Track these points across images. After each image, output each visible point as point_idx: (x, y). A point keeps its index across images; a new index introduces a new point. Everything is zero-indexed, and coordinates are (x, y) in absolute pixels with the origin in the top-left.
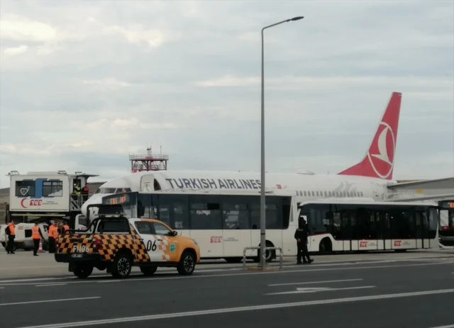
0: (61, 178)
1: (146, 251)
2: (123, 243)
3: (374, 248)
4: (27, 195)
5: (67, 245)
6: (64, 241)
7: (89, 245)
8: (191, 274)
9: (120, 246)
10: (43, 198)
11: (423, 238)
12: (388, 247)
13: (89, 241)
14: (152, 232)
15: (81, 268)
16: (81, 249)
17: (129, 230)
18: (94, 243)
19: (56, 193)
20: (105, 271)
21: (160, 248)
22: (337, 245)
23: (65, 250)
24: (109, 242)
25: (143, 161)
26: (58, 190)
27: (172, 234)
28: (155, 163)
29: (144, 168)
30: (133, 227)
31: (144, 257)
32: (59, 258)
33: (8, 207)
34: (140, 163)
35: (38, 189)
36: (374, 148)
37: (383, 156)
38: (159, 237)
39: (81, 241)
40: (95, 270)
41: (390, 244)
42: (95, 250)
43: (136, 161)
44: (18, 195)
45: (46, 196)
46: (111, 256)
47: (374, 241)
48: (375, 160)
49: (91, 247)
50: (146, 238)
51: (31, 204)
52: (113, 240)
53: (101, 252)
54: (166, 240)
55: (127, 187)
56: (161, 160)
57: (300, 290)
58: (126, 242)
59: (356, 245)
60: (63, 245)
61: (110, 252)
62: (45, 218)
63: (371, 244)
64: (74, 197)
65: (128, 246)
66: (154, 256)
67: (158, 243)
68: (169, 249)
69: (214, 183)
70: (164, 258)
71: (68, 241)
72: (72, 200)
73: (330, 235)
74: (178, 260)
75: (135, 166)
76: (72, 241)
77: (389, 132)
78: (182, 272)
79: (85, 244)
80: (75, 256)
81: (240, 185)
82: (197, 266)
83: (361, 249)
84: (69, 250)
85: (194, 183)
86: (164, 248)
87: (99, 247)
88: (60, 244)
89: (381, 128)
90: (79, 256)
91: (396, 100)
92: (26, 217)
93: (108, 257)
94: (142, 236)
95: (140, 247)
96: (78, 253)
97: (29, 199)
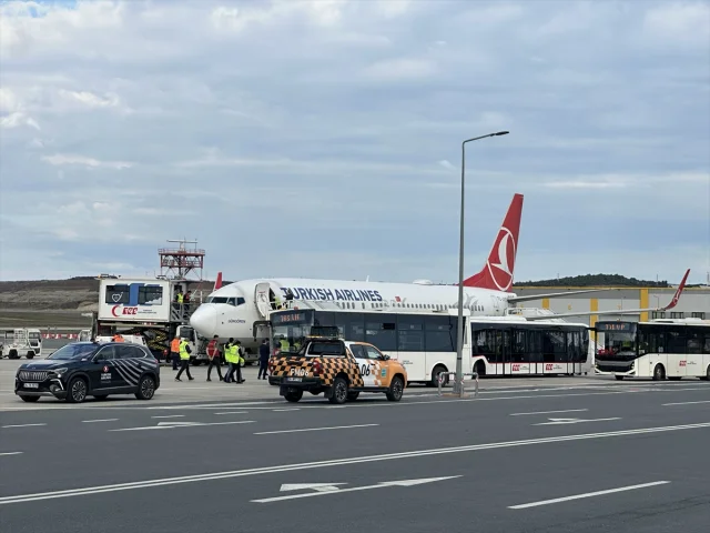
0: (161, 284)
1: (360, 376)
2: (334, 367)
3: (526, 372)
4: (119, 303)
5: (283, 368)
6: (280, 364)
7: (308, 369)
8: (398, 401)
9: (339, 371)
10: (138, 306)
11: (574, 361)
12: (540, 371)
13: (309, 365)
14: (366, 357)
15: (292, 393)
16: (299, 372)
17: (344, 354)
18: (315, 366)
19: (155, 301)
20: (322, 394)
21: (373, 373)
22: (491, 369)
23: (281, 374)
24: (329, 366)
25: (175, 255)
26: (157, 298)
27: (382, 358)
28: (189, 259)
29: (176, 264)
30: (349, 351)
31: (359, 382)
32: (273, 382)
33: (96, 314)
34: (171, 258)
35: (134, 295)
36: (494, 258)
37: (503, 266)
38: (372, 362)
39: (300, 364)
40: (306, 394)
41: (541, 368)
42: (315, 374)
43: (167, 255)
44: (109, 301)
45: (142, 304)
46: (331, 380)
47: (527, 365)
48: (495, 269)
49: (312, 370)
50: (361, 362)
51: (124, 313)
52: (332, 363)
53: (322, 376)
54: (379, 364)
55: (240, 296)
56: (197, 256)
58: (344, 366)
59: (508, 368)
60: (278, 368)
61: (330, 376)
62: (138, 329)
63: (525, 368)
64: (175, 305)
65: (345, 371)
66: (368, 381)
67: (371, 368)
68: (381, 374)
69: (331, 294)
70: (376, 383)
71: (285, 364)
72: (173, 308)
73: (483, 358)
74: (388, 386)
76: (289, 364)
77: (509, 239)
78: (391, 398)
79: (304, 368)
80: (292, 379)
81: (358, 296)
82: (406, 390)
83: (514, 372)
84: (286, 373)
85: (310, 294)
86: (377, 373)
87: (320, 371)
88: (275, 367)
89: (502, 234)
90: (297, 380)
91: (518, 201)
92: (115, 327)
93: (327, 382)
94: (358, 360)
95: (355, 371)
96: (297, 377)
97: (122, 306)
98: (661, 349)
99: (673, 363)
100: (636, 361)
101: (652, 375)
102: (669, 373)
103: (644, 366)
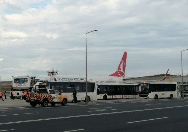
1: (52, 99)
3: (120, 98)
4: (18, 83)
5: (29, 98)
6: (28, 96)
8: (65, 106)
9: (45, 98)
10: (22, 84)
11: (134, 95)
12: (124, 97)
13: (36, 96)
14: (54, 93)
15: (33, 104)
16: (33, 98)
17: (47, 93)
18: (37, 97)
19: (26, 82)
20: (40, 105)
21: (57, 98)
22: (108, 97)
23: (29, 99)
24: (42, 96)
25: (51, 72)
27: (60, 94)
28: (55, 73)
30: (49, 92)
31: (52, 101)
32: (27, 101)
33: (12, 86)
35: (21, 81)
36: (119, 68)
37: (122, 70)
38: (56, 95)
39: (33, 96)
40: (38, 105)
41: (124, 96)
42: (38, 99)
43: (49, 72)
44: (15, 83)
45: (23, 83)
46: (42, 100)
47: (120, 96)
48: (119, 72)
49: (36, 98)
50: (52, 95)
53: (39, 99)
54: (58, 96)
55: (47, 80)
56: (57, 72)
57: (98, 110)
58: (46, 96)
59: (114, 97)
62: (23, 90)
64: (31, 83)
65: (47, 98)
66: (55, 100)
67: (56, 97)
68: (59, 98)
69: (72, 79)
70: (58, 101)
71: (30, 96)
72: (31, 84)
73: (106, 94)
74: (62, 101)
75: (49, 74)
76: (31, 96)
77: (123, 63)
78: (63, 105)
79: (34, 97)
80: (31, 100)
81: (80, 79)
82: (67, 103)
83: (116, 98)
84: (30, 99)
85: (66, 79)
86: (58, 98)
87: (39, 98)
88: (27, 97)
89: (121, 62)
90: (33, 101)
91: (126, 54)
92: (17, 89)
93: (41, 101)
94: (51, 95)
95: (50, 98)
96: (33, 100)
97: (18, 84)
98: (156, 90)
99: (160, 94)
100: (149, 94)
101: (154, 97)
102: (159, 97)
103: (152, 95)
